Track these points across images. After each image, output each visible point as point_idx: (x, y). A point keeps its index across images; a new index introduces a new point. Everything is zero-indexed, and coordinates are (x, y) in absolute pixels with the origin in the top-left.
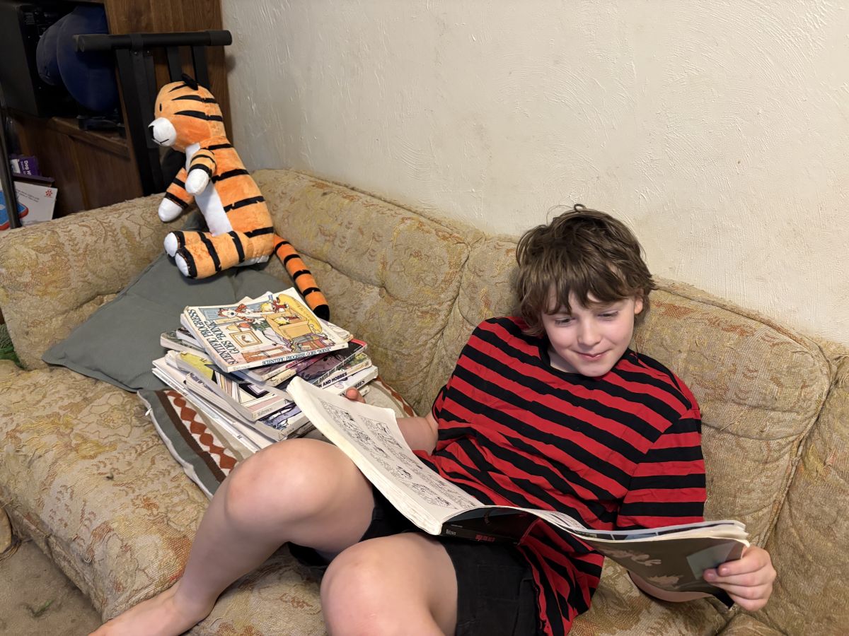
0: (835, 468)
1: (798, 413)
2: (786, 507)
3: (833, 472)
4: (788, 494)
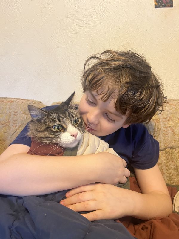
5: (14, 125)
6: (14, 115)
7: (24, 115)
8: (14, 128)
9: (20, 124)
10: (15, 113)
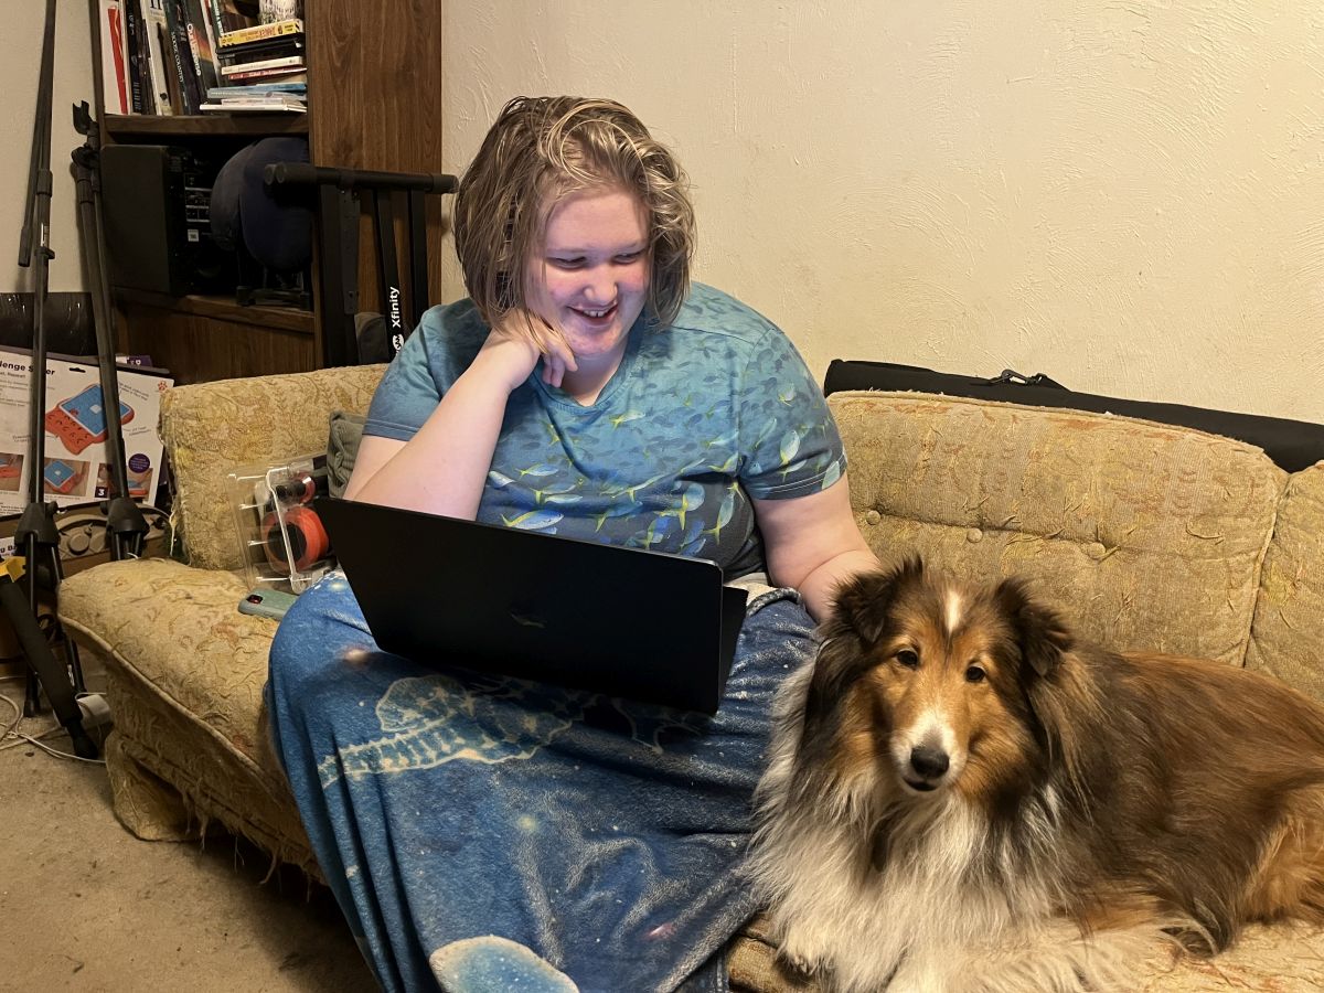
0: (1305, 581)
1: (1251, 518)
2: (1253, 644)
3: (1304, 588)
4: (1252, 629)
5: (1177, 511)
6: (1182, 480)
7: (1217, 487)
8: (1177, 520)
9: (1199, 511)
10: (1185, 473)
